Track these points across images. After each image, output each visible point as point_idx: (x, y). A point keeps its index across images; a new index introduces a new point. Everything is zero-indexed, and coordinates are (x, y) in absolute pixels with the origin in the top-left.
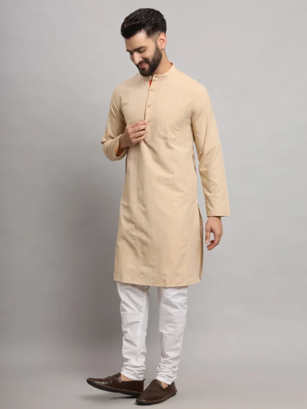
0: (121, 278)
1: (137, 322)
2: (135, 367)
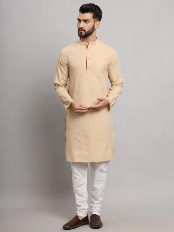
0: (73, 160)
1: (84, 184)
2: (85, 209)
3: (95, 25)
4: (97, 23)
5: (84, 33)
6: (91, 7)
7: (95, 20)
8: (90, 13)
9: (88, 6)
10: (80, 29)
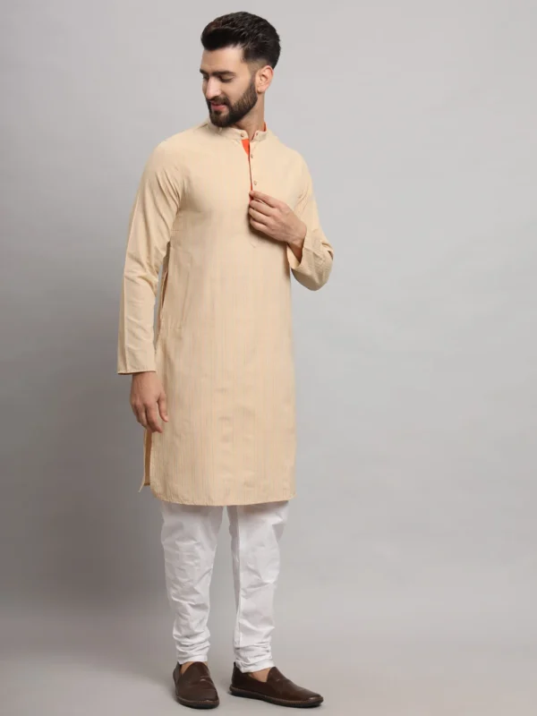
3: (258, 79)
4: (266, 71)
5: (225, 111)
6: (233, 25)
7: (256, 65)
8: (232, 46)
9: (223, 24)
10: (212, 102)
